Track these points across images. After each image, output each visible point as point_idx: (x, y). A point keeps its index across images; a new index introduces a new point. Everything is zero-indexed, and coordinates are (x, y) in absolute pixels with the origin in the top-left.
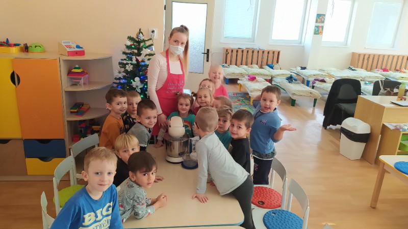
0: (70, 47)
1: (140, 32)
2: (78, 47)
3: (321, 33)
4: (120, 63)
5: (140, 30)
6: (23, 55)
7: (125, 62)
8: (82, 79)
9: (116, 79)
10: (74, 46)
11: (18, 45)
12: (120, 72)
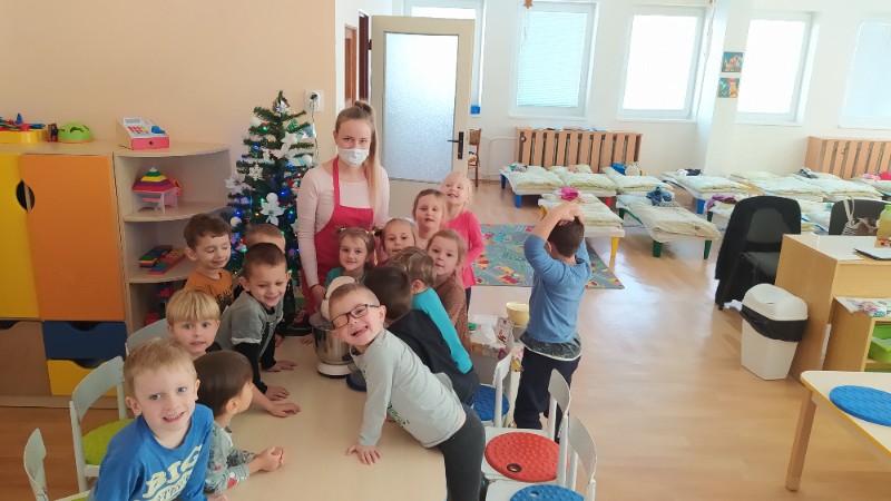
0: (138, 130)
1: (281, 98)
2: (156, 130)
3: (735, 93)
4: (239, 164)
5: (281, 93)
6: (48, 148)
7: (250, 161)
8: (163, 197)
9: (231, 196)
10: (149, 128)
11: (39, 127)
12: (237, 183)
